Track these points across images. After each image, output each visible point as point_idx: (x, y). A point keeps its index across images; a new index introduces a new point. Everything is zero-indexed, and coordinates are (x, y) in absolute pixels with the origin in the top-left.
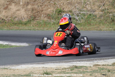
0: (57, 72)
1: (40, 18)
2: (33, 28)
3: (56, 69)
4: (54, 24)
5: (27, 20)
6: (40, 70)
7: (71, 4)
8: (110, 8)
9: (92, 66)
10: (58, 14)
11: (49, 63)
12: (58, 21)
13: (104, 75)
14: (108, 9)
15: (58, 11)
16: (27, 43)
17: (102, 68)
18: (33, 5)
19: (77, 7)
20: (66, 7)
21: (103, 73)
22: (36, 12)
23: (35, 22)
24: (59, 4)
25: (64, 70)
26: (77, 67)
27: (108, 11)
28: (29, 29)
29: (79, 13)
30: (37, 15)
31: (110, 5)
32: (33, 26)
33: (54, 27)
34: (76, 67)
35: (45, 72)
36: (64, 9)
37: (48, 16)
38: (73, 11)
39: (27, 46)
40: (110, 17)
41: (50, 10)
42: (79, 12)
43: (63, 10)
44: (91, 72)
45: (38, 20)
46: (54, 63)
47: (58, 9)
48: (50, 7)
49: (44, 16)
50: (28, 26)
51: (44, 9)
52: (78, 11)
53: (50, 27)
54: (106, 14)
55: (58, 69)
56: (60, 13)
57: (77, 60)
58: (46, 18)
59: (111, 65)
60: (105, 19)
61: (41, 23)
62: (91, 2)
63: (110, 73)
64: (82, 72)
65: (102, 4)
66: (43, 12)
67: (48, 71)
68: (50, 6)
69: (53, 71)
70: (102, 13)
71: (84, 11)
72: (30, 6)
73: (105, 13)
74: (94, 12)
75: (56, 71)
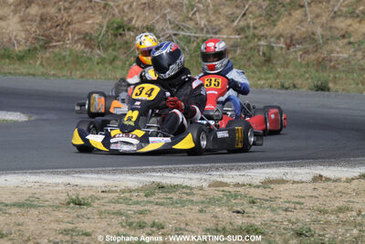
0: (106, 200)
1: (62, 43)
2: (41, 69)
3: (103, 192)
4: (102, 61)
5: (26, 48)
6: (58, 192)
7: (153, 8)
8: (259, 23)
9: (205, 185)
10: (116, 36)
11: (84, 172)
12: (115, 53)
13: (238, 212)
14: (255, 28)
15: (115, 25)
16: (24, 113)
17: (233, 193)
18: (44, 6)
19: (168, 17)
20: (138, 17)
21: (235, 209)
22: (52, 27)
23: (48, 55)
24: (117, 6)
25: (127, 195)
26: (163, 187)
27: (256, 31)
28: (30, 74)
29: (175, 35)
30: (55, 34)
31: (261, 16)
32: (41, 64)
33: (100, 70)
34: (161, 187)
35: (74, 197)
36: (131, 20)
37: (84, 38)
38: (157, 28)
39: (22, 122)
40: (261, 49)
41: (93, 23)
42: (175, 32)
43: (130, 25)
44: (203, 202)
45: (56, 50)
46: (98, 173)
47: (114, 22)
48: (93, 13)
49: (76, 38)
50: (28, 65)
51: (75, 18)
52: (172, 28)
53: (89, 70)
54: (249, 42)
55: (110, 192)
56: (121, 31)
57: (164, 166)
58: (79, 45)
59: (258, 187)
60: (245, 55)
61: (64, 57)
62: (208, 6)
63: (255, 209)
64: (177, 203)
65: (240, 12)
66: (71, 27)
67: (82, 195)
68: (91, 11)
69: (96, 195)
70: (237, 37)
71: (188, 29)
72: (37, 7)
73: (246, 37)
74: (216, 33)
75: (104, 195)
